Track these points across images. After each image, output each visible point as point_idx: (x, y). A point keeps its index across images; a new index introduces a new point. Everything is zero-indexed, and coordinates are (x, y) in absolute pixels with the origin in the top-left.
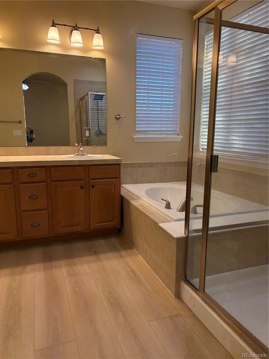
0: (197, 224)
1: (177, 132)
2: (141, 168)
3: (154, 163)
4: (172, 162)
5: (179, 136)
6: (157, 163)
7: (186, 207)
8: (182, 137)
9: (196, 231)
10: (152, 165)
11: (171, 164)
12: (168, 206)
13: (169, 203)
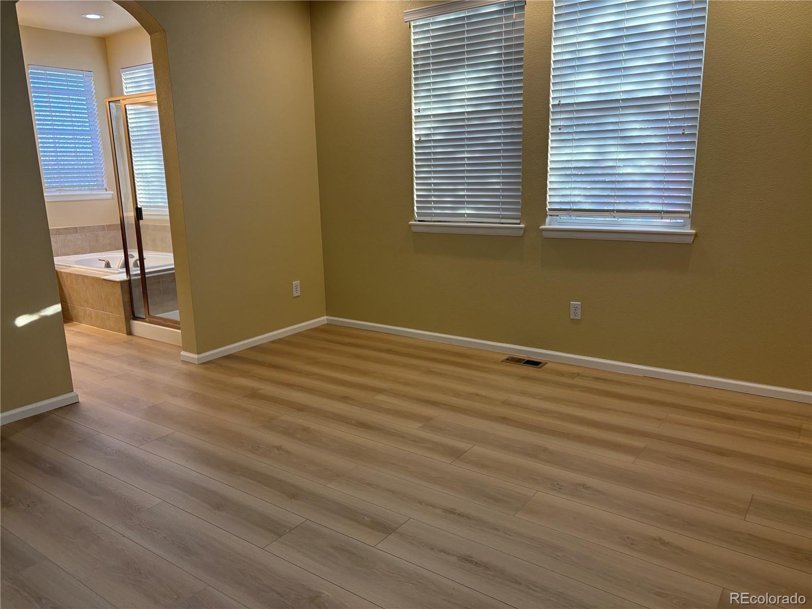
0: (136, 271)
1: (104, 187)
2: (61, 236)
3: (79, 227)
4: (103, 226)
5: (108, 192)
6: (84, 228)
7: (126, 264)
8: (113, 192)
9: (136, 275)
10: (75, 230)
11: (103, 228)
12: (108, 265)
13: (109, 263)
